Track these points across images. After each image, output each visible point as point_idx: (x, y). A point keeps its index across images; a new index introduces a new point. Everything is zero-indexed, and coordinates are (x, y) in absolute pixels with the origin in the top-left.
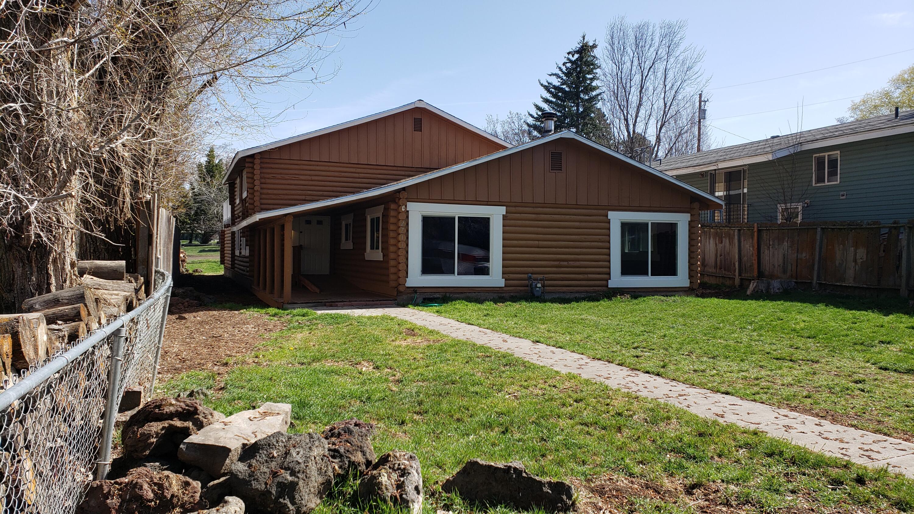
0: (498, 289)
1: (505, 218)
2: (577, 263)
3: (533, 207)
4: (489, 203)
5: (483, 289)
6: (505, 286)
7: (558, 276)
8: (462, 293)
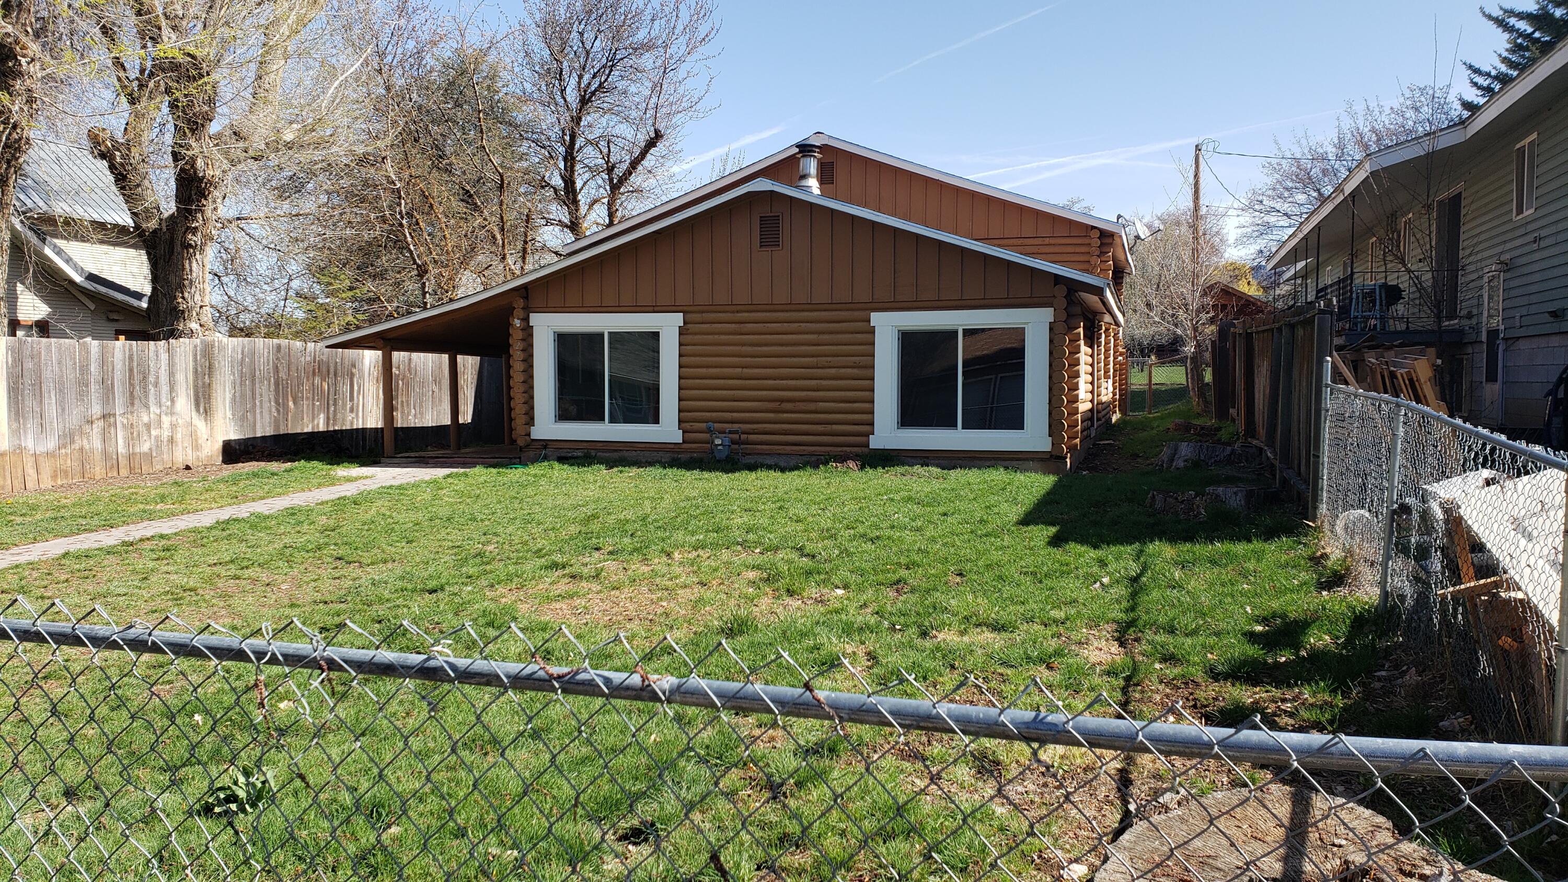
0: (672, 446)
1: (682, 332)
2: (812, 406)
3: (733, 312)
4: (656, 309)
5: (648, 445)
6: (684, 442)
7: (777, 426)
8: (616, 451)
